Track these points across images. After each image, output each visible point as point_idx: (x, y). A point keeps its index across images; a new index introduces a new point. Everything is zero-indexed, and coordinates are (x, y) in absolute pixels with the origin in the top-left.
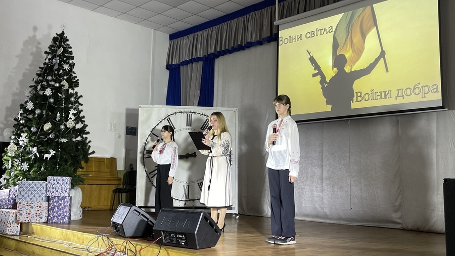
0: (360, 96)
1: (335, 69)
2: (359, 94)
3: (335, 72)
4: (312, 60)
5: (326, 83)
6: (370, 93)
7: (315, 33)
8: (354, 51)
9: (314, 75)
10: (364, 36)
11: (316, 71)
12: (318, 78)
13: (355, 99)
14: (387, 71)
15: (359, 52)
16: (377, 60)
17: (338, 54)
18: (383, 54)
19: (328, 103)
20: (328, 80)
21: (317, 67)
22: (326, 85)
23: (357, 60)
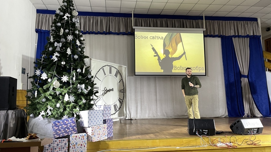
0: (176, 68)
1: (165, 55)
2: (175, 67)
3: (165, 56)
4: (153, 49)
5: (161, 60)
6: (180, 67)
7: (155, 38)
8: (173, 49)
9: (155, 56)
10: (177, 45)
11: (156, 54)
12: (157, 57)
13: (174, 68)
14: (186, 60)
15: (175, 50)
16: (182, 55)
17: (166, 49)
18: (184, 53)
19: (162, 69)
20: (161, 59)
21: (156, 52)
22: (160, 61)
23: (174, 53)
